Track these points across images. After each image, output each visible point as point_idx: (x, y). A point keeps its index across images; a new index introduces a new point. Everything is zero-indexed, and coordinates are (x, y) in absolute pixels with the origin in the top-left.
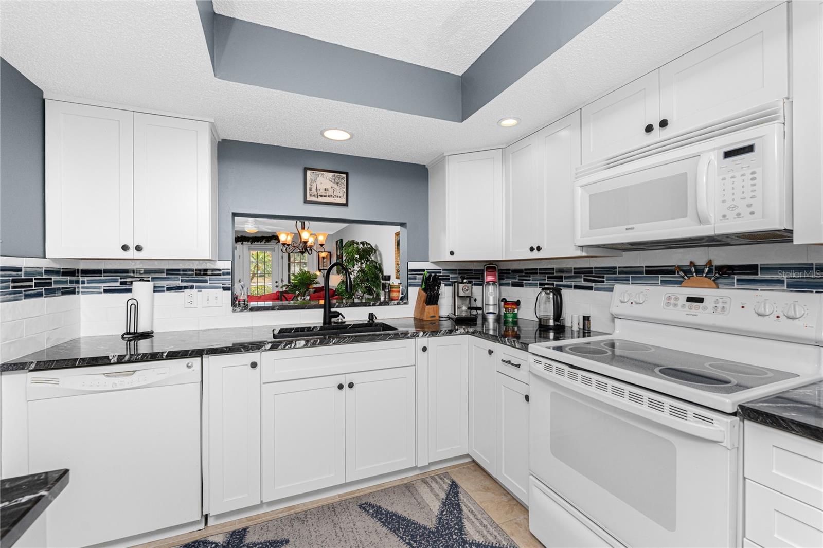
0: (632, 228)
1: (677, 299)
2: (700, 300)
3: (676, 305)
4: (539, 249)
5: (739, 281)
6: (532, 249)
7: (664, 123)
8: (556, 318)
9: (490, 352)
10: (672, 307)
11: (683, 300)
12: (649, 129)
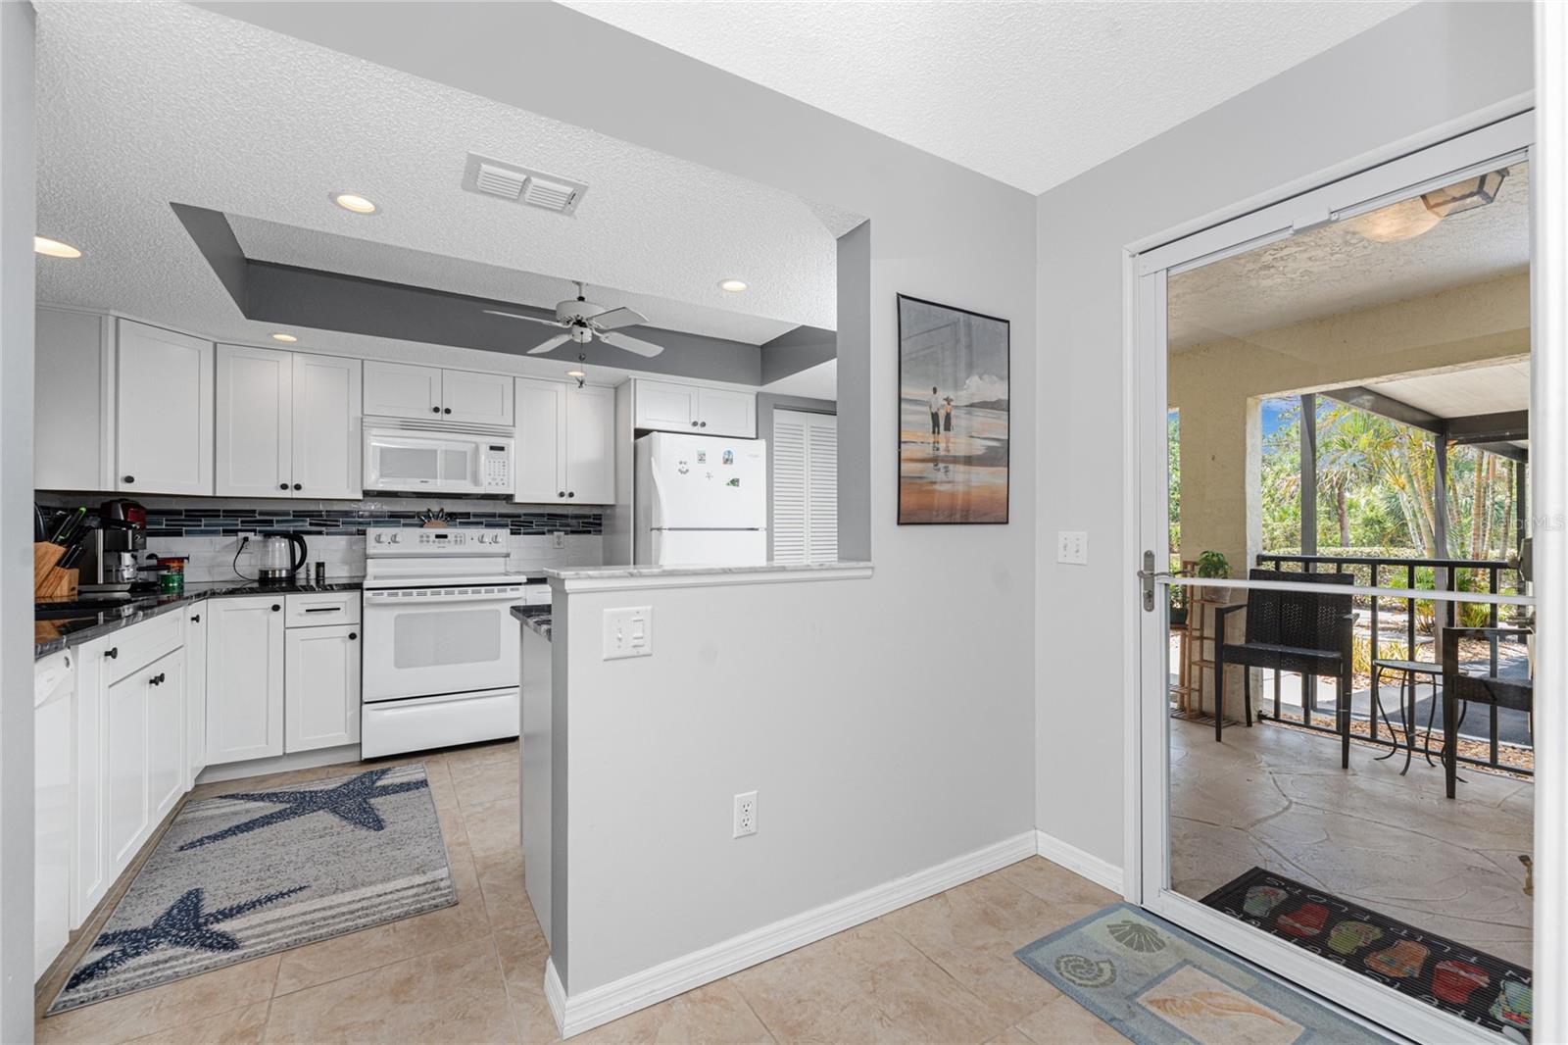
0: (427, 482)
1: (428, 537)
2: (445, 537)
3: (428, 542)
4: (298, 487)
5: (460, 523)
6: (284, 487)
7: (448, 411)
8: (295, 567)
9: (276, 608)
10: (425, 543)
11: (433, 538)
12: (436, 410)
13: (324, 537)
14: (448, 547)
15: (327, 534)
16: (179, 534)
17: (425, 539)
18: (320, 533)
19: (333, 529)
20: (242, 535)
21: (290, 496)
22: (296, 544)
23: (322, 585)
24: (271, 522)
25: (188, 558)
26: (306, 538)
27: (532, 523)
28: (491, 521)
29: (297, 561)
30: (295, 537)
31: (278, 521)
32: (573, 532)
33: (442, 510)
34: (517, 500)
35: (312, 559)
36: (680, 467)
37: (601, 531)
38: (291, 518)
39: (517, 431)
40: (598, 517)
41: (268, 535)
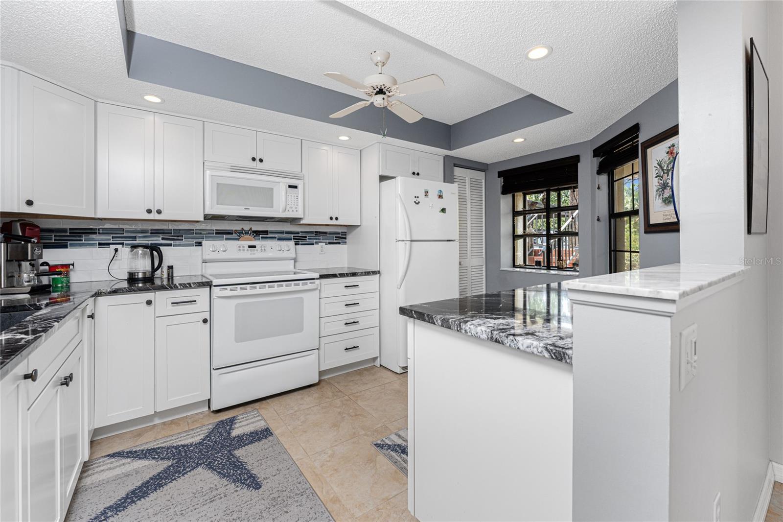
0: (248, 209)
2: (255, 247)
3: (244, 250)
4: (159, 212)
5: (262, 237)
6: (149, 212)
7: (261, 161)
8: (154, 270)
9: (149, 303)
10: (242, 251)
11: (247, 247)
12: (253, 159)
13: (172, 247)
14: (257, 254)
15: (175, 245)
16: (66, 247)
17: (242, 248)
18: (170, 245)
19: (177, 242)
20: (113, 247)
21: (153, 218)
22: (155, 253)
24: (134, 238)
25: (73, 265)
26: (162, 248)
27: (306, 237)
28: (282, 236)
29: (156, 265)
30: (154, 248)
32: (330, 243)
33: (251, 229)
35: (165, 265)
36: (415, 199)
37: (346, 243)
38: (149, 235)
39: (307, 176)
40: (345, 234)
41: (134, 247)
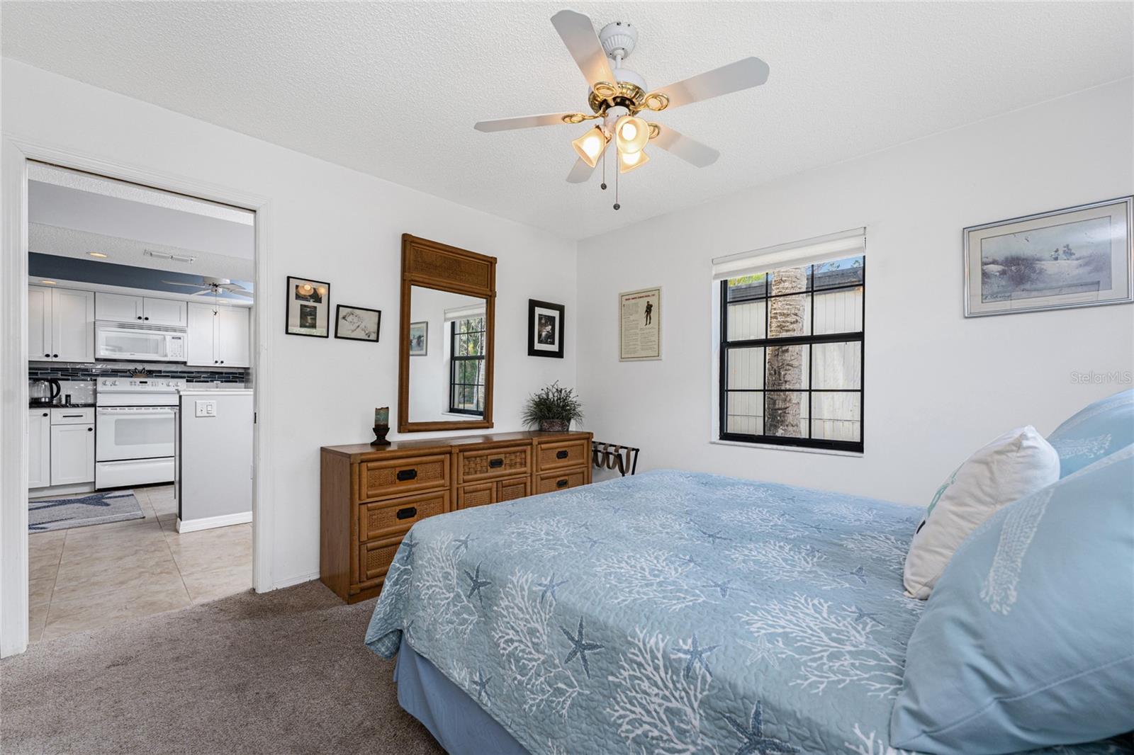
0: (134, 354)
1: (135, 382)
2: (146, 382)
3: (134, 385)
4: (56, 356)
5: (154, 376)
6: (48, 356)
7: (147, 319)
8: (52, 397)
9: (45, 415)
11: (139, 383)
12: (140, 318)
13: (70, 382)
14: (147, 388)
15: (72, 380)
17: (133, 383)
18: (68, 380)
19: (76, 378)
21: (51, 361)
22: (54, 386)
23: (68, 404)
24: (37, 374)
26: (59, 382)
27: (200, 376)
28: (174, 375)
29: (55, 393)
30: (53, 381)
31: (41, 373)
32: (226, 381)
33: (144, 369)
34: (188, 364)
35: (63, 394)
37: (244, 381)
38: (50, 372)
39: (189, 330)
40: (241, 374)
41: (36, 380)
